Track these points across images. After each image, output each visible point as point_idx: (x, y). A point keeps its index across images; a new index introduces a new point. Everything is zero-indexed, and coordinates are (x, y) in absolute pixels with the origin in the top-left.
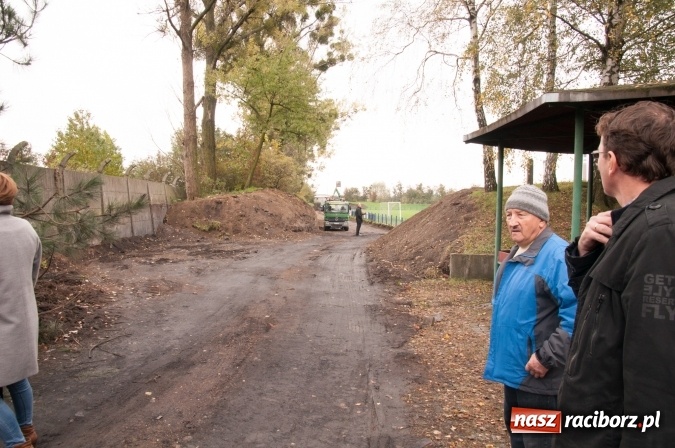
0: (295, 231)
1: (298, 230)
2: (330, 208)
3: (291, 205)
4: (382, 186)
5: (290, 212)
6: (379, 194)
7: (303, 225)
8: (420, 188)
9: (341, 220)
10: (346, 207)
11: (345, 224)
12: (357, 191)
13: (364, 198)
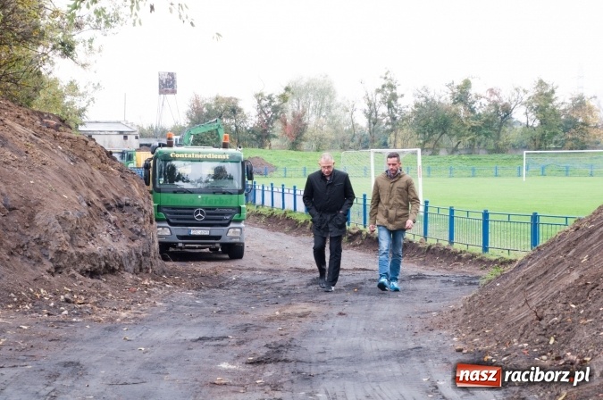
0: (93, 274)
1: (102, 269)
2: (172, 175)
3: (64, 162)
4: (324, 93)
5: (69, 195)
6: (311, 120)
7: (121, 247)
8: (462, 96)
9: (218, 217)
10: (233, 169)
11: (231, 233)
12: (234, 111)
13: (261, 137)
